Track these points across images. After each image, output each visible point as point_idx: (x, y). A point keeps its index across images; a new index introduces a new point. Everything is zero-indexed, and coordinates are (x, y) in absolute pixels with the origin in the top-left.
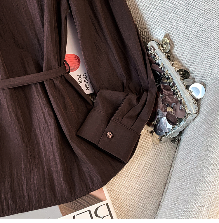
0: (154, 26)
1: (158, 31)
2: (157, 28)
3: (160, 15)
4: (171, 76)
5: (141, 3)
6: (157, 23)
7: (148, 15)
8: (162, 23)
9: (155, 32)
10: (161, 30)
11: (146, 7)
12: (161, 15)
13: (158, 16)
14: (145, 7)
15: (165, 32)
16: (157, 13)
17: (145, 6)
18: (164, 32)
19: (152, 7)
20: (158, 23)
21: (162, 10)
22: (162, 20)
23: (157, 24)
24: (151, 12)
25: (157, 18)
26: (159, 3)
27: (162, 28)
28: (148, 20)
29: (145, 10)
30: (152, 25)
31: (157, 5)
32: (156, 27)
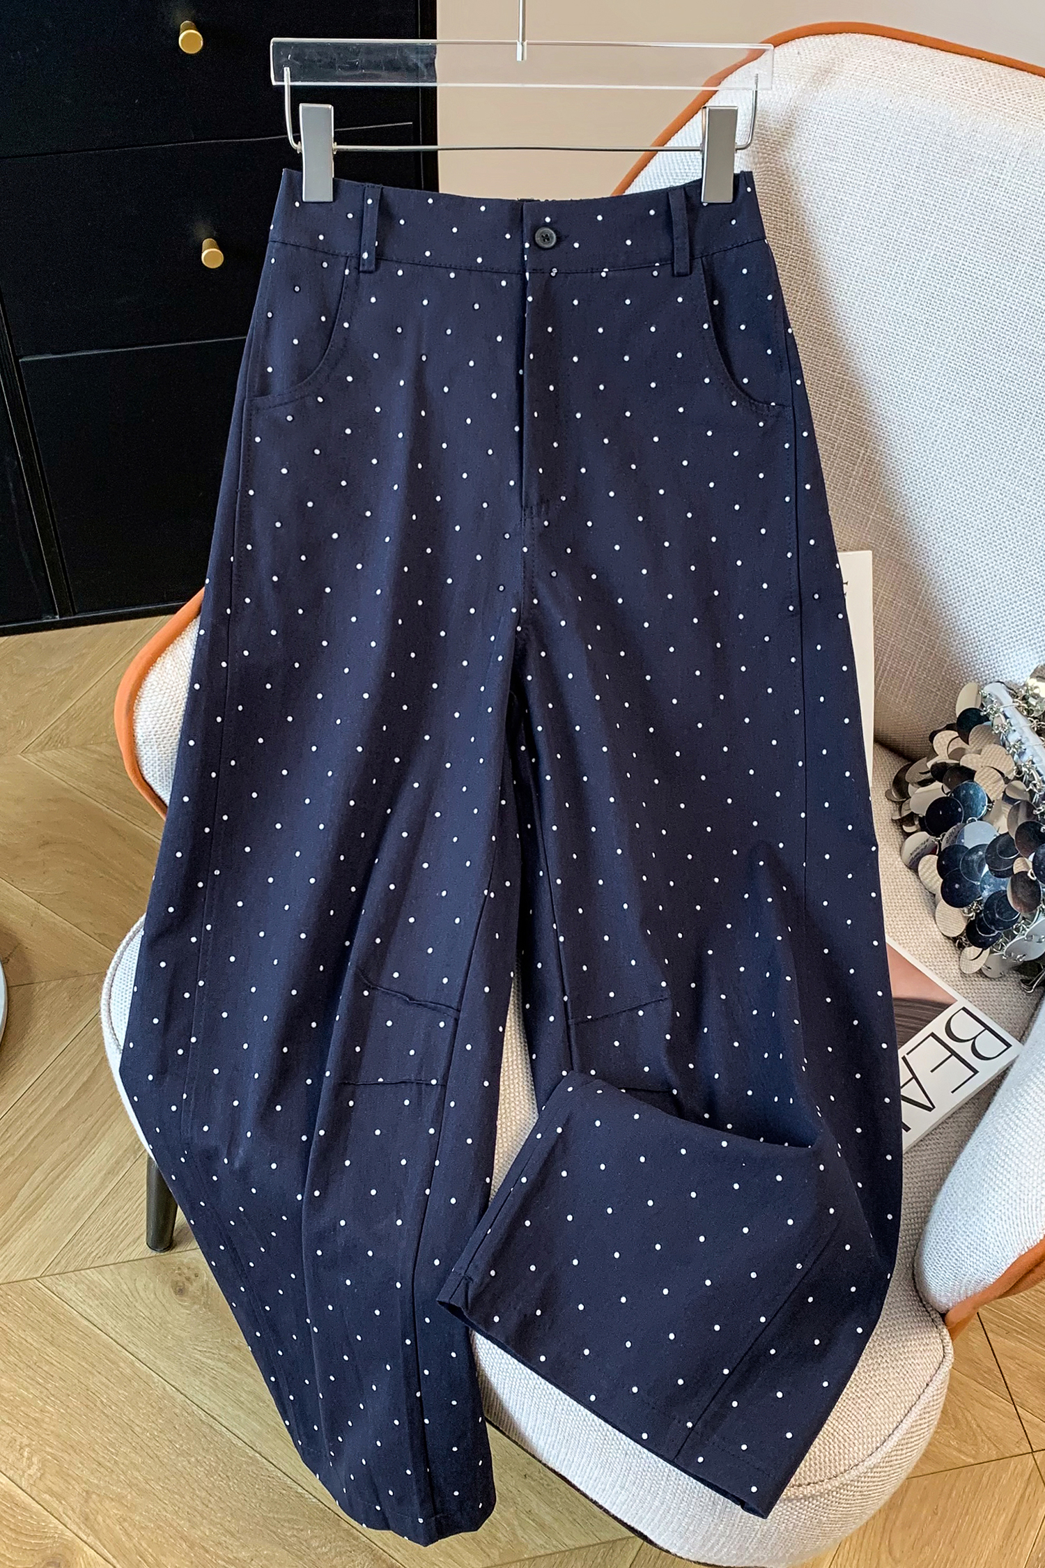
0: (1007, 641)
1: (1020, 656)
2: (1017, 647)
3: (1031, 610)
4: (1041, 775)
5: (979, 576)
6: (1017, 632)
7: (993, 608)
8: (1032, 634)
9: (1008, 661)
10: (1027, 653)
11: (991, 586)
12: (1034, 611)
13: (1023, 614)
14: (987, 586)
15: (1040, 661)
16: (1021, 605)
17: (989, 584)
18: (1038, 660)
19: (1009, 588)
20: (1020, 632)
21: (1037, 598)
22: (1033, 626)
23: (1019, 637)
24: (1002, 602)
25: (1020, 620)
26: (1030, 578)
27: (1032, 649)
28: (994, 622)
29: (987, 594)
30: (1003, 638)
31: (1025, 582)
32: (1014, 646)
